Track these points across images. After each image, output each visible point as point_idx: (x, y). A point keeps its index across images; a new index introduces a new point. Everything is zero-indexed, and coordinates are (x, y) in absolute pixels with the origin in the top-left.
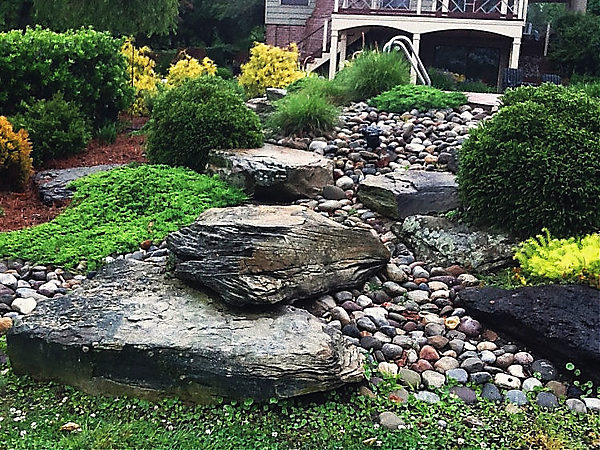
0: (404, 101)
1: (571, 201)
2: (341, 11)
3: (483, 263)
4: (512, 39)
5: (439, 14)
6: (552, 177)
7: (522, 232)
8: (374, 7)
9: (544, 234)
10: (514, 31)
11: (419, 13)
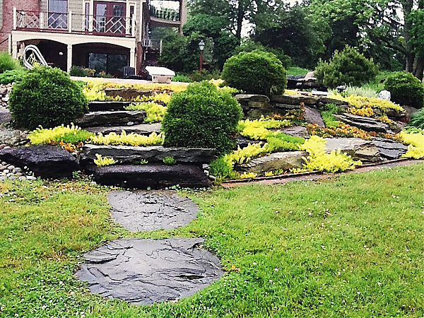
0: (8, 78)
1: (50, 113)
2: (18, 29)
3: (16, 142)
4: (130, 49)
5: (87, 32)
6: (40, 103)
7: (32, 128)
8: (41, 27)
9: (40, 128)
10: (130, 44)
11: (70, 32)
